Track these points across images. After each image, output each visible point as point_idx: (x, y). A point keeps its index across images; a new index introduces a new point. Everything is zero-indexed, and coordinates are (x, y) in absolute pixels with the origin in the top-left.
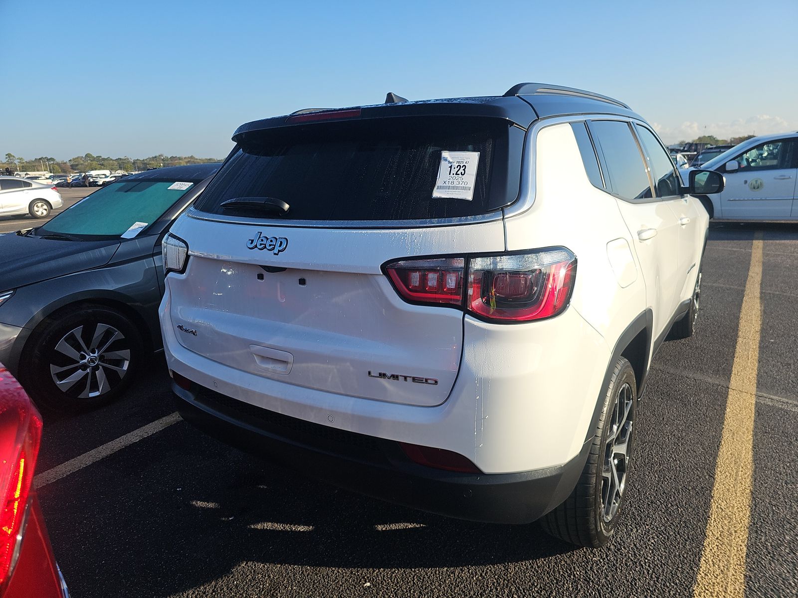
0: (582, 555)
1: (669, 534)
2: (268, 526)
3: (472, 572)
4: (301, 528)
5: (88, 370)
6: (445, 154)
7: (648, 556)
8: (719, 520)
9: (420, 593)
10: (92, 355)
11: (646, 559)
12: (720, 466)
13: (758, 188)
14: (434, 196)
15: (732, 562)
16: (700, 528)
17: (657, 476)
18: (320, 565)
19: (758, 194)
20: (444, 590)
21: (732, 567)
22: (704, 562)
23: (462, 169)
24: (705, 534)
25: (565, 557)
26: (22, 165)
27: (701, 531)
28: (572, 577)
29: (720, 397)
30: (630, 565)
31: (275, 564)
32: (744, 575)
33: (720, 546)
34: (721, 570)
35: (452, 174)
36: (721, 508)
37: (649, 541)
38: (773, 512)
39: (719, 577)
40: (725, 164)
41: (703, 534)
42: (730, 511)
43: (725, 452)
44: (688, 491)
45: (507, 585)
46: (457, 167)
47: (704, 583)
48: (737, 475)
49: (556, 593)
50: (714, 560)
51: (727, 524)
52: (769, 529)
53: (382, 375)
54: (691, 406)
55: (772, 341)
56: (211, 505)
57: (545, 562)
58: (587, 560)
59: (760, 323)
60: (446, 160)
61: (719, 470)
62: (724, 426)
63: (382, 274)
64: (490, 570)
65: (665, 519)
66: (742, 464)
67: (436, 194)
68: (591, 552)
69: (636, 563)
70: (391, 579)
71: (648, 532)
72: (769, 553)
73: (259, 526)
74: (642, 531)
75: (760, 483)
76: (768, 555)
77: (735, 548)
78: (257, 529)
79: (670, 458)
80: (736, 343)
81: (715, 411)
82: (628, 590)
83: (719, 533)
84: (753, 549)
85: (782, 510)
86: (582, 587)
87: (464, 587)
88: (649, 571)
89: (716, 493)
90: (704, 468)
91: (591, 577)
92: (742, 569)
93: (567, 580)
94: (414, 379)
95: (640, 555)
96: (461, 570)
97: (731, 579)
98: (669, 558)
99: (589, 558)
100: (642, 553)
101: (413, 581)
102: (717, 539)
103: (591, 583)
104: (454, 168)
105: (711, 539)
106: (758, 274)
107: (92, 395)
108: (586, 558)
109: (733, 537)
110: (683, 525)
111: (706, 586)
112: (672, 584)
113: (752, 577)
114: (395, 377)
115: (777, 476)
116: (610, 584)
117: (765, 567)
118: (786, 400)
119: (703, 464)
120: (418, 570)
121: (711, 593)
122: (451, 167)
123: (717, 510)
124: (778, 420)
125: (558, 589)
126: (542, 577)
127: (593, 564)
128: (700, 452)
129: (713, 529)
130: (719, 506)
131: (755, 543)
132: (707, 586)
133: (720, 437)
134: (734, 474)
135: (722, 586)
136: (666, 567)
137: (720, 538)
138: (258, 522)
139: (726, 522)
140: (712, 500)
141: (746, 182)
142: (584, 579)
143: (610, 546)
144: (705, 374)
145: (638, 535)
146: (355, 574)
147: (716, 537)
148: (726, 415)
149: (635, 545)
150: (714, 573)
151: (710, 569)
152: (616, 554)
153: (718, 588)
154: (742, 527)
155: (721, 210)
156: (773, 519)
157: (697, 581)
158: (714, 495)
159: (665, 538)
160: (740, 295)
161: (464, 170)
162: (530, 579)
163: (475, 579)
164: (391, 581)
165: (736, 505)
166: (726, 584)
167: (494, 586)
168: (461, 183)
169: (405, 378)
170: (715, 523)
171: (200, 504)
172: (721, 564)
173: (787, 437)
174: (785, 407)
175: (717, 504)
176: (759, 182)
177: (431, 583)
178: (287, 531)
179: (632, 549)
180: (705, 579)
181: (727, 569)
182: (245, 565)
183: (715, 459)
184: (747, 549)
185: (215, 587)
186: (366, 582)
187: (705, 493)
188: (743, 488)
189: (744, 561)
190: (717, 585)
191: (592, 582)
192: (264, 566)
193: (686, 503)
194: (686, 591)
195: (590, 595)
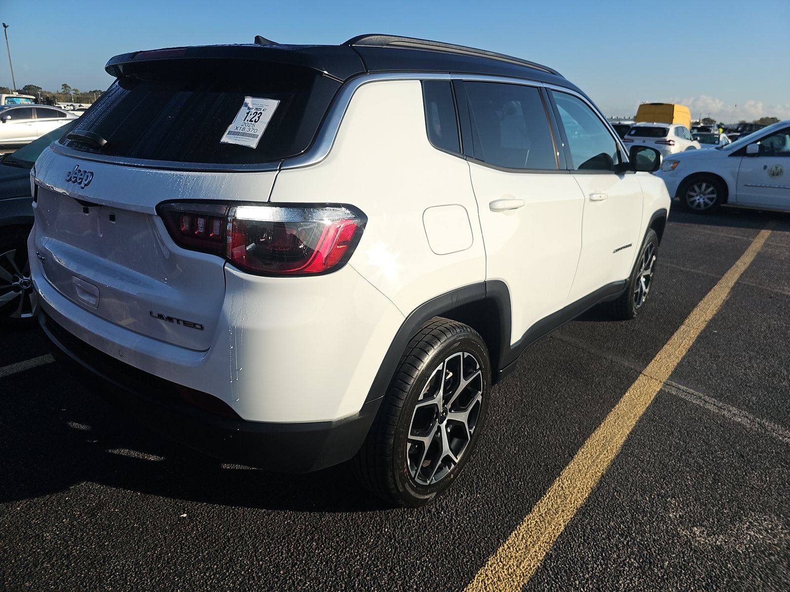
0: (400, 514)
1: (496, 504)
2: (124, 452)
3: (287, 517)
4: (152, 458)
5: (21, 292)
6: (248, 100)
7: (462, 522)
8: (553, 498)
9: (228, 529)
10: (25, 278)
11: (460, 525)
12: (585, 447)
13: (777, 175)
14: (221, 141)
15: (542, 539)
16: (530, 503)
17: (517, 449)
18: (150, 493)
19: (776, 181)
20: (252, 529)
21: (539, 544)
22: (514, 535)
23: (257, 116)
24: (531, 509)
25: (383, 513)
26: (77, 96)
27: (529, 506)
28: (378, 533)
29: (626, 380)
30: (440, 528)
31: (111, 487)
32: (546, 553)
33: (539, 523)
34: (527, 546)
35: (246, 120)
36: (562, 487)
37: (472, 508)
38: (612, 498)
39: (520, 552)
40: (746, 147)
41: (529, 509)
42: (569, 491)
43: (598, 435)
44: (539, 466)
45: (313, 532)
46: (254, 114)
47: (502, 555)
48: (597, 458)
49: (354, 545)
50: (525, 535)
51: (559, 504)
52: (598, 513)
53: (160, 316)
54: (592, 386)
55: (715, 332)
56: (83, 427)
57: (361, 516)
58: (402, 518)
59: (715, 312)
60: (246, 105)
61: (582, 450)
62: (613, 409)
63: (156, 214)
64: (305, 517)
65: (501, 490)
66: (609, 448)
67: (226, 139)
68: (411, 512)
69: (447, 527)
70: (208, 514)
71: (476, 501)
72: (584, 536)
73: (116, 452)
74: (471, 499)
75: (616, 468)
76: (581, 537)
77: (553, 527)
78: (114, 454)
79: (540, 433)
80: (677, 330)
81: (613, 394)
82: (425, 552)
83: (546, 510)
84: (571, 528)
85: (622, 497)
86: (382, 543)
87: (272, 529)
88: (455, 536)
89: (565, 473)
90: (569, 447)
91: (396, 535)
92: (548, 547)
93: (372, 535)
94: (185, 323)
95: (455, 521)
96: (278, 513)
97: (531, 555)
98: (482, 527)
99: (405, 517)
100: (459, 519)
101: (228, 517)
102: (540, 515)
103: (393, 541)
104: (251, 115)
105: (534, 514)
106: (745, 263)
107: (23, 316)
108: (402, 517)
109: (557, 516)
110: (515, 498)
111: (502, 558)
112: (471, 552)
113: (554, 556)
114: (170, 319)
115: (638, 464)
116: (411, 544)
117: (572, 549)
118: (693, 391)
119: (570, 443)
120: (238, 509)
121: (504, 565)
122: (248, 113)
123: (557, 488)
124: (673, 409)
125: (358, 543)
126: (350, 529)
127: (406, 523)
128: (574, 431)
129: (543, 506)
130: (561, 485)
131: (576, 524)
132: (504, 558)
133: (603, 419)
134: (595, 456)
135: (518, 560)
136: (474, 535)
137: (543, 515)
138: (116, 448)
139: (559, 501)
140: (558, 479)
141: (765, 167)
142: (389, 536)
143: (431, 509)
144: (626, 357)
145: (465, 502)
146: (178, 505)
147: (540, 514)
148: (621, 399)
149: (457, 511)
150: (517, 547)
151: (517, 543)
152: (433, 517)
153: (514, 561)
154: (572, 507)
155: (736, 195)
156: (608, 504)
157: (496, 552)
158: (562, 473)
159: (489, 508)
160: (713, 282)
161: (259, 117)
162: (338, 530)
163: (286, 522)
164: (208, 515)
165: (579, 486)
166: (523, 559)
167: (300, 531)
168: (251, 130)
169: (178, 321)
170: (548, 500)
171: (75, 425)
172: (529, 540)
173: (671, 427)
174: (688, 398)
175: (560, 483)
176: (779, 168)
177: (243, 522)
178: (138, 459)
179: (451, 514)
180: (506, 551)
181: (533, 545)
182: (85, 484)
183: (585, 439)
184: (565, 529)
185: (47, 500)
186: (184, 513)
187: (553, 471)
188: (596, 471)
189: (555, 540)
190: (514, 559)
191: (395, 540)
192: (100, 487)
193: (530, 478)
194: (480, 560)
195: (385, 551)
